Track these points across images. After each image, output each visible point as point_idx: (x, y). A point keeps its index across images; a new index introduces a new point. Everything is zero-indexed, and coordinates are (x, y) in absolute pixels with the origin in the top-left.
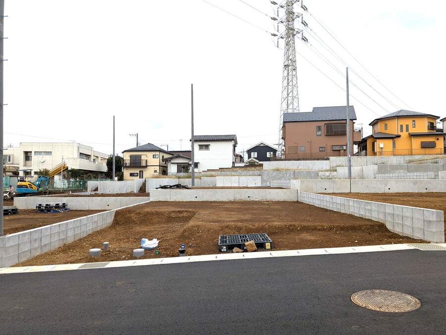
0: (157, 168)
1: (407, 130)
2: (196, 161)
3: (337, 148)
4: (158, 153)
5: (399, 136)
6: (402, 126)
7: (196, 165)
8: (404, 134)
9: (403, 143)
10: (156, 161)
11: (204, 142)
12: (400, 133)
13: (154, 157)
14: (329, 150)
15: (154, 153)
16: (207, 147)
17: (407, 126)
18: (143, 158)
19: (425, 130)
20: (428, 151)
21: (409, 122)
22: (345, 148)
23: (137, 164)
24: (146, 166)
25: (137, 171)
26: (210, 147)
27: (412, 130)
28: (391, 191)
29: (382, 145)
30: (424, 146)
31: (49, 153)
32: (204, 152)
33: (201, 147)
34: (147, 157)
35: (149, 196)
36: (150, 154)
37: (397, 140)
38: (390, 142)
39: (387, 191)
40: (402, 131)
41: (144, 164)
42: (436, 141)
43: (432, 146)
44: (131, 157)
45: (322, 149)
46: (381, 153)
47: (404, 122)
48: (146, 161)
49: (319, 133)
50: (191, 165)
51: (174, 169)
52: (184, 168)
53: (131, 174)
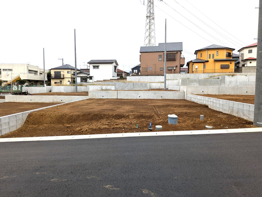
0: (70, 80)
1: (213, 57)
2: (91, 75)
3: (170, 69)
4: (70, 70)
5: (208, 61)
6: (210, 55)
7: (91, 78)
8: (211, 60)
9: (210, 66)
10: (69, 75)
11: (96, 64)
12: (209, 59)
13: (68, 72)
15: (68, 70)
16: (98, 67)
17: (213, 55)
18: (62, 73)
19: (224, 57)
20: (224, 70)
21: (214, 52)
22: (175, 68)
23: (58, 76)
24: (64, 78)
25: (58, 81)
26: (99, 67)
27: (216, 58)
28: (140, 98)
29: (196, 67)
30: (223, 67)
31: (11, 70)
32: (96, 70)
33: (94, 67)
34: (64, 73)
35: (5, 99)
36: (66, 71)
37: (207, 64)
38: (202, 64)
39: (138, 98)
40: (210, 58)
41: (62, 77)
42: (230, 65)
43: (227, 67)
44: (55, 72)
45: (162, 69)
46: (196, 72)
47: (211, 52)
48: (63, 75)
49: (160, 59)
50: (88, 78)
51: (78, 80)
52: (84, 79)
53: (55, 83)
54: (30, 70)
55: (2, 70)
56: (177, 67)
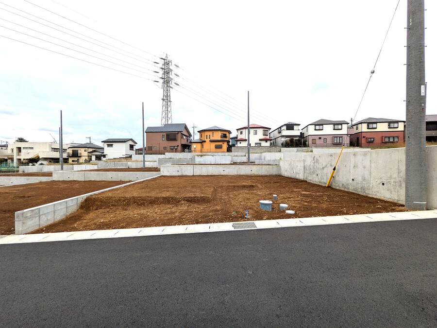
0: (87, 158)
1: (210, 138)
2: (104, 154)
3: (172, 148)
4: (87, 149)
5: (205, 142)
6: (207, 136)
7: (104, 156)
8: (208, 140)
9: (207, 145)
10: (86, 154)
11: (110, 143)
12: (206, 140)
13: (85, 151)
14: (168, 149)
15: (85, 149)
16: (112, 145)
17: (210, 136)
18: (79, 152)
19: (219, 138)
20: (218, 150)
21: (210, 133)
22: (176, 147)
23: (75, 154)
24: (80, 157)
25: (76, 159)
26: (113, 146)
27: (212, 138)
29: (195, 147)
30: (217, 147)
31: (32, 148)
32: (110, 148)
33: (108, 146)
34: (82, 151)
36: (83, 150)
37: (204, 144)
38: (200, 144)
40: (207, 138)
41: (79, 155)
42: (223, 145)
43: (220, 147)
44: (73, 151)
45: (165, 148)
46: (195, 151)
47: (208, 134)
48: (81, 153)
49: (163, 139)
50: (102, 156)
51: (94, 158)
52: (98, 158)
53: (73, 161)
54: (53, 148)
55: (22, 148)
56: (178, 146)
